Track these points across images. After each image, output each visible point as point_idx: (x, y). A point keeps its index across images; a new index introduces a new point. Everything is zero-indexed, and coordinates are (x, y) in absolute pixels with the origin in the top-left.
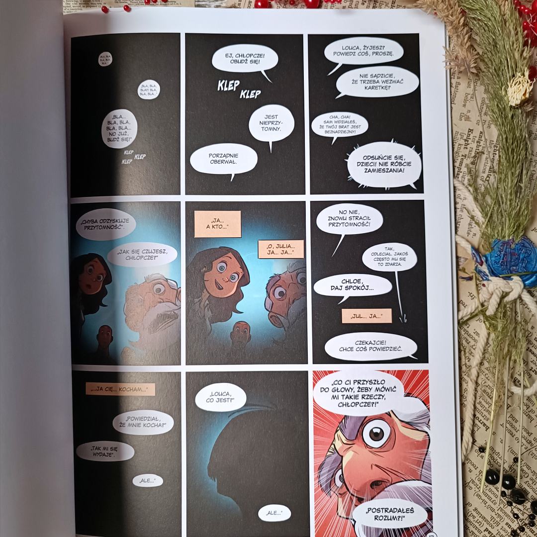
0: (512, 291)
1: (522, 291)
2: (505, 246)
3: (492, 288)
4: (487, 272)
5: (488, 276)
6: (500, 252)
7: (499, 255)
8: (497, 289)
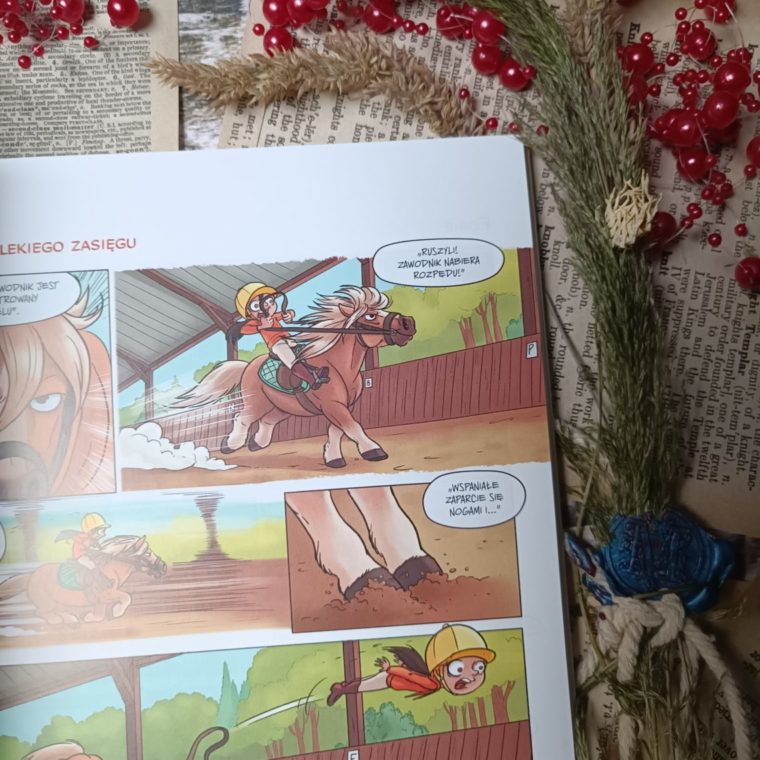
0: (664, 622)
1: (685, 624)
2: (637, 528)
3: (621, 621)
4: (606, 586)
5: (609, 595)
6: (629, 541)
7: (627, 549)
8: (631, 621)
